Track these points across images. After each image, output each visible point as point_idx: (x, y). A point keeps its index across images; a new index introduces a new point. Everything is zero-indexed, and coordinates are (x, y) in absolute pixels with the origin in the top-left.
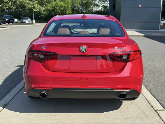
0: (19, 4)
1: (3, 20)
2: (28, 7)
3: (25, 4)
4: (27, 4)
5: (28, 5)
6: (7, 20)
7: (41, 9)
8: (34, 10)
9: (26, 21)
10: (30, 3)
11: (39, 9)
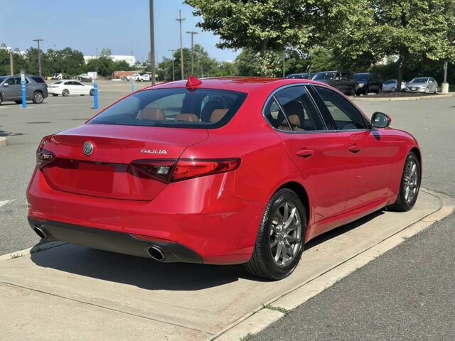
0: (389, 43)
1: (348, 85)
2: (412, 48)
3: (405, 43)
4: (413, 42)
5: (413, 45)
6: (361, 85)
7: (450, 54)
8: (429, 56)
9: (419, 88)
10: (420, 40)
11: (444, 53)
